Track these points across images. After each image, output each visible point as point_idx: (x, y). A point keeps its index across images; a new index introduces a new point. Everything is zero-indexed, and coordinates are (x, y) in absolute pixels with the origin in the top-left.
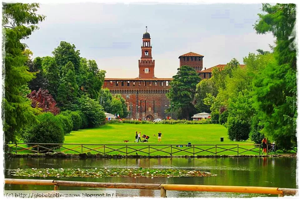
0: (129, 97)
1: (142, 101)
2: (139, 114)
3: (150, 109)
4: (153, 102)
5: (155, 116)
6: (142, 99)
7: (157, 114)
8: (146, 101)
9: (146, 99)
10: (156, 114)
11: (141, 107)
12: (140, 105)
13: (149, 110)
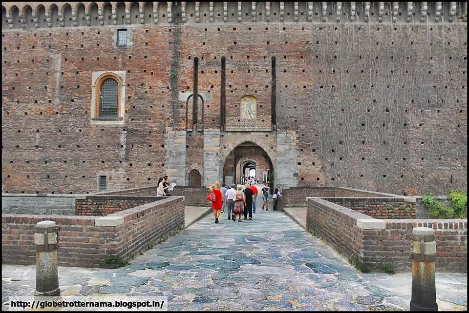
0: (130, 44)
1: (201, 63)
2: (182, 139)
3: (249, 109)
4: (270, 68)
5: (281, 148)
6: (204, 49)
7: (293, 135)
8: (223, 60)
9: (224, 52)
10: (286, 140)
11: (196, 95)
12: (190, 83)
13: (244, 115)
